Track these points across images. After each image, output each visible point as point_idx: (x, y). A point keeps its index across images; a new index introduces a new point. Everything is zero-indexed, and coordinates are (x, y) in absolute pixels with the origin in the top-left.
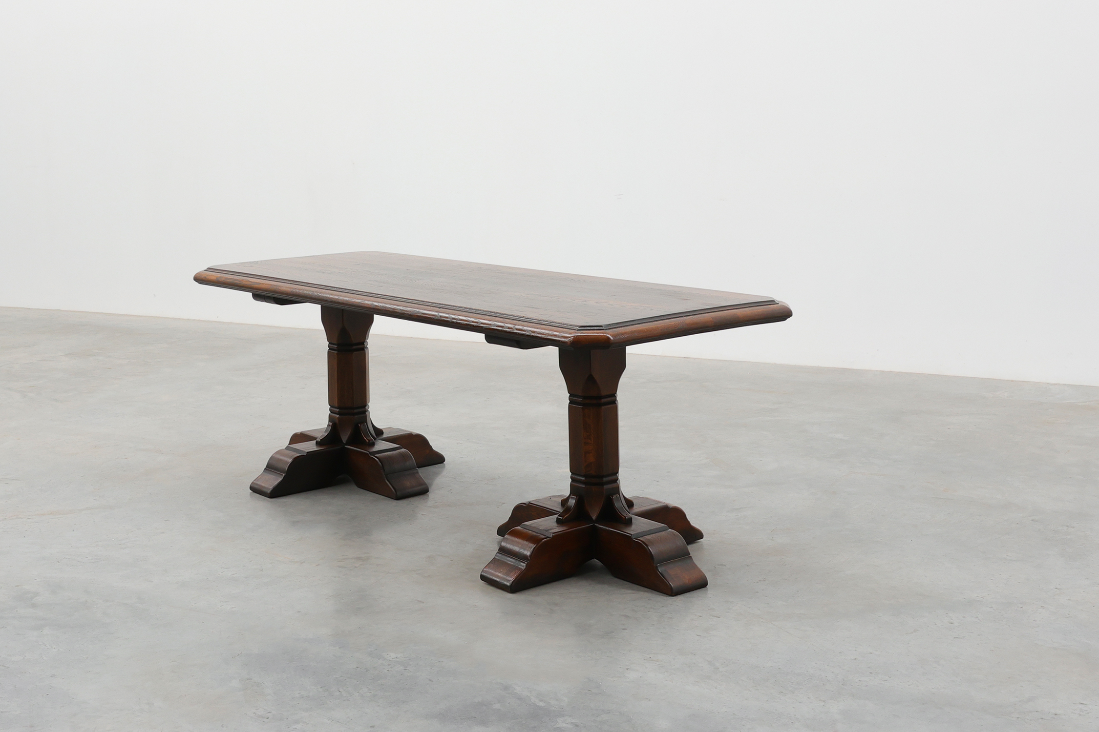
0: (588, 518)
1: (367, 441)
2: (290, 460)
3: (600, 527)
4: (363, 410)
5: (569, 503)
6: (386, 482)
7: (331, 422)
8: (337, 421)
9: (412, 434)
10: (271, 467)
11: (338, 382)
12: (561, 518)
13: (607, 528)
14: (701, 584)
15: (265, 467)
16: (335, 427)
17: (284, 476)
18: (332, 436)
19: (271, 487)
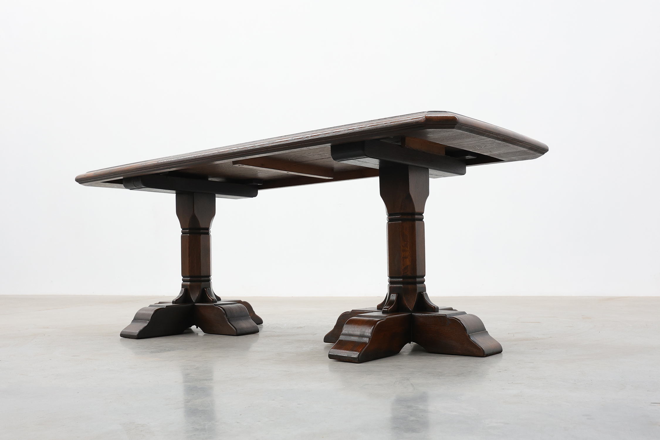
0: (406, 310)
1: (211, 299)
2: (152, 313)
3: (417, 315)
4: (207, 279)
5: (391, 299)
6: (228, 324)
7: (183, 288)
8: (188, 287)
9: (241, 301)
10: (137, 319)
11: (189, 257)
12: (387, 310)
13: (423, 315)
14: (498, 351)
15: (133, 320)
16: (186, 291)
17: (149, 323)
18: (185, 298)
19: (138, 331)
